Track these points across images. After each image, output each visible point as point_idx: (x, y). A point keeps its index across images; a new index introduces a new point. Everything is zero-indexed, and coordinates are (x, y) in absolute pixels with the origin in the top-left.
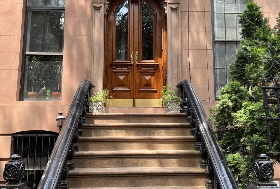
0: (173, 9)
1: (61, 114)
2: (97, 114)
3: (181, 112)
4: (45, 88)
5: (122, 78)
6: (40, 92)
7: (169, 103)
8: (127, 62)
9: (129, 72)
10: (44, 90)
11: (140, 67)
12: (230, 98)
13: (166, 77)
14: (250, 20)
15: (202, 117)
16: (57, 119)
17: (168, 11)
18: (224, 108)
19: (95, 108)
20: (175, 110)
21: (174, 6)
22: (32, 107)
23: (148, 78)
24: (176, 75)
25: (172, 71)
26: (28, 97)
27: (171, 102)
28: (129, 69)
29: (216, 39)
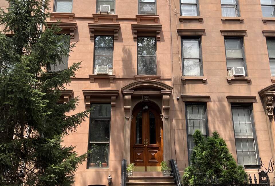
0: (165, 119)
1: (110, 176)
2: (130, 177)
3: (171, 176)
4: (99, 161)
5: (139, 154)
6: (97, 163)
7: (165, 171)
8: (141, 145)
9: (143, 151)
10: (99, 162)
11: (149, 148)
12: (188, 173)
13: (163, 155)
14: (197, 138)
15: (179, 180)
16: (108, 179)
17: (163, 120)
18: (186, 177)
19: (129, 174)
20: (168, 174)
21: (166, 117)
22: (96, 172)
23: (153, 154)
24: (168, 155)
25: (166, 152)
26: (92, 166)
27: (166, 171)
28: (143, 150)
29: (189, 134)
